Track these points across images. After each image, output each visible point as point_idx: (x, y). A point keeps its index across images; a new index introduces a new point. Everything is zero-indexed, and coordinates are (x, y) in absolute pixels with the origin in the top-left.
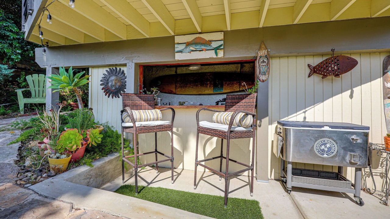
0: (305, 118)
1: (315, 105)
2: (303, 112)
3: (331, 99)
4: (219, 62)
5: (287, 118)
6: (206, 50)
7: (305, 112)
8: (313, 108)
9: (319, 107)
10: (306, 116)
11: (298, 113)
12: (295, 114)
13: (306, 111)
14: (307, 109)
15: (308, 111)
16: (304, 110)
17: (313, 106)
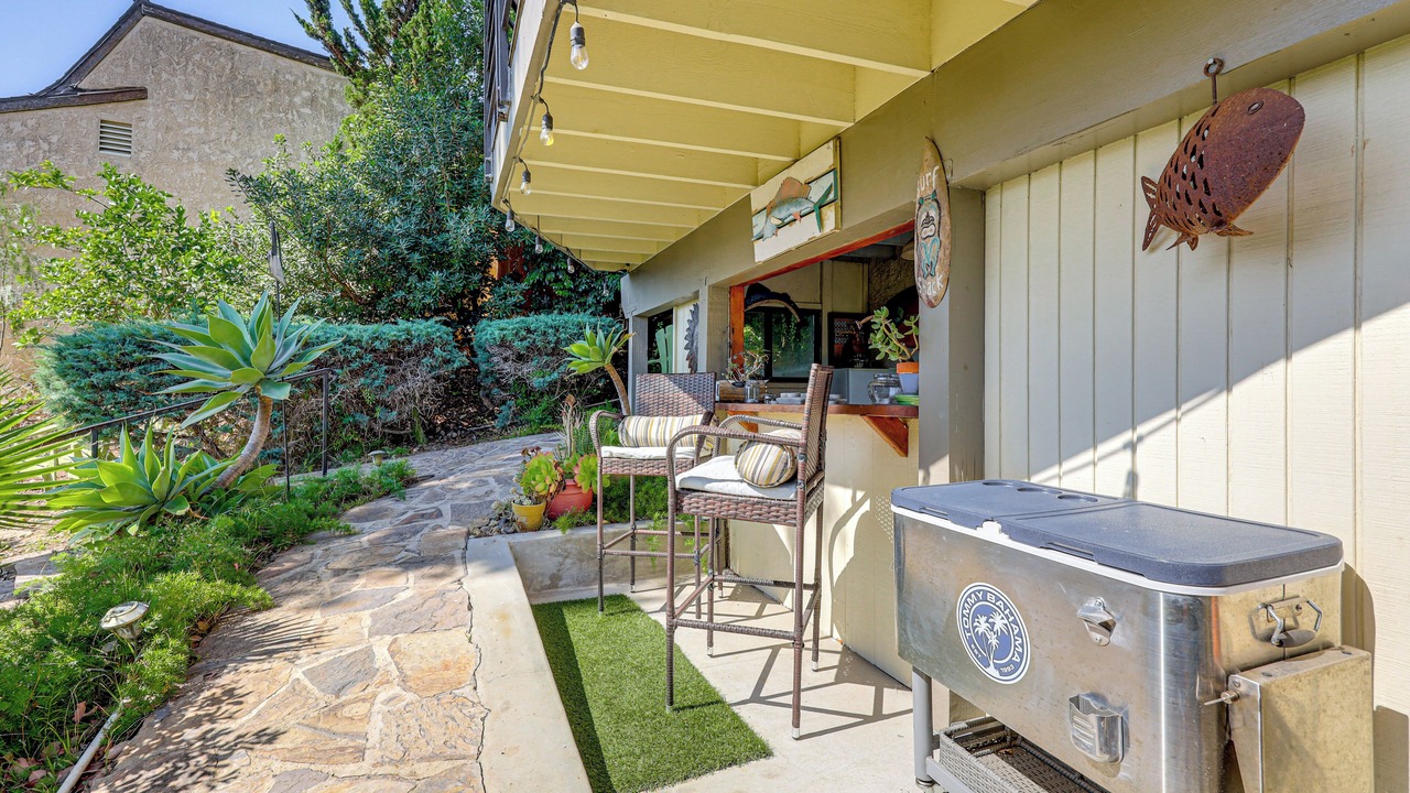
0: (1133, 478)
1: (1185, 407)
2: (1125, 447)
3: (1278, 368)
4: (867, 240)
5: (1054, 470)
6: (801, 217)
7: (1132, 446)
8: (1173, 426)
9: (1205, 418)
10: (1140, 469)
11: (1103, 448)
12: (1087, 456)
13: (1140, 439)
14: (1142, 429)
15: (1148, 442)
16: (1127, 436)
17: (1172, 414)
